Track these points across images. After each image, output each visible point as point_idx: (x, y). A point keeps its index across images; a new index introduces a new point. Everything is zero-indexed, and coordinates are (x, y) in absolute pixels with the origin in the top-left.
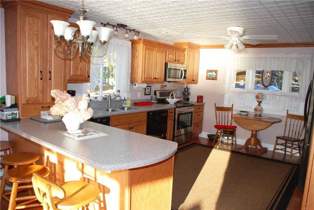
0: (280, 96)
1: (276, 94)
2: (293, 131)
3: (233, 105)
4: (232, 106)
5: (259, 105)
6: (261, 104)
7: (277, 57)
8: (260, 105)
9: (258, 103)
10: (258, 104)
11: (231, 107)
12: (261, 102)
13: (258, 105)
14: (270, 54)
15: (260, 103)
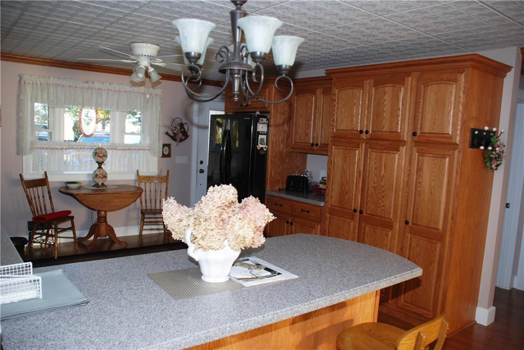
0: (124, 150)
1: (118, 148)
2: (151, 200)
3: (46, 173)
4: (46, 176)
5: (100, 167)
6: (103, 166)
7: (118, 90)
8: (102, 168)
9: (97, 164)
10: (98, 166)
11: (44, 177)
12: (103, 162)
13: (98, 168)
14: (100, 84)
15: (100, 164)
